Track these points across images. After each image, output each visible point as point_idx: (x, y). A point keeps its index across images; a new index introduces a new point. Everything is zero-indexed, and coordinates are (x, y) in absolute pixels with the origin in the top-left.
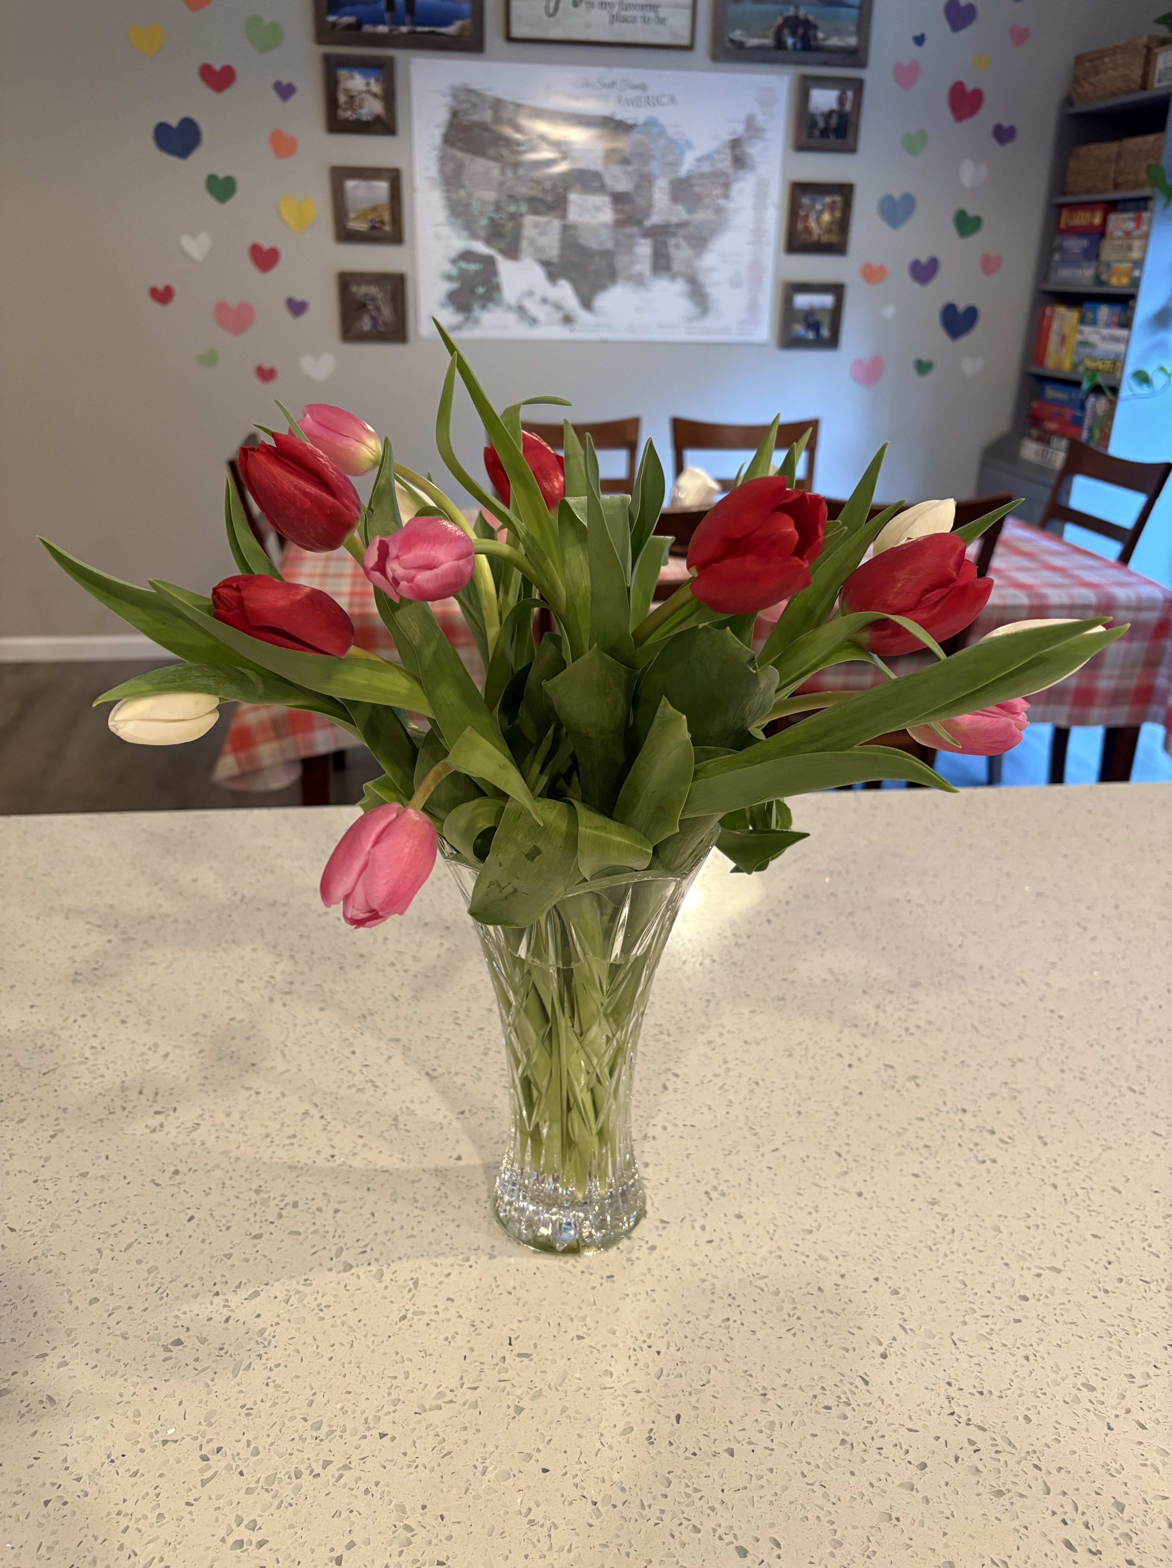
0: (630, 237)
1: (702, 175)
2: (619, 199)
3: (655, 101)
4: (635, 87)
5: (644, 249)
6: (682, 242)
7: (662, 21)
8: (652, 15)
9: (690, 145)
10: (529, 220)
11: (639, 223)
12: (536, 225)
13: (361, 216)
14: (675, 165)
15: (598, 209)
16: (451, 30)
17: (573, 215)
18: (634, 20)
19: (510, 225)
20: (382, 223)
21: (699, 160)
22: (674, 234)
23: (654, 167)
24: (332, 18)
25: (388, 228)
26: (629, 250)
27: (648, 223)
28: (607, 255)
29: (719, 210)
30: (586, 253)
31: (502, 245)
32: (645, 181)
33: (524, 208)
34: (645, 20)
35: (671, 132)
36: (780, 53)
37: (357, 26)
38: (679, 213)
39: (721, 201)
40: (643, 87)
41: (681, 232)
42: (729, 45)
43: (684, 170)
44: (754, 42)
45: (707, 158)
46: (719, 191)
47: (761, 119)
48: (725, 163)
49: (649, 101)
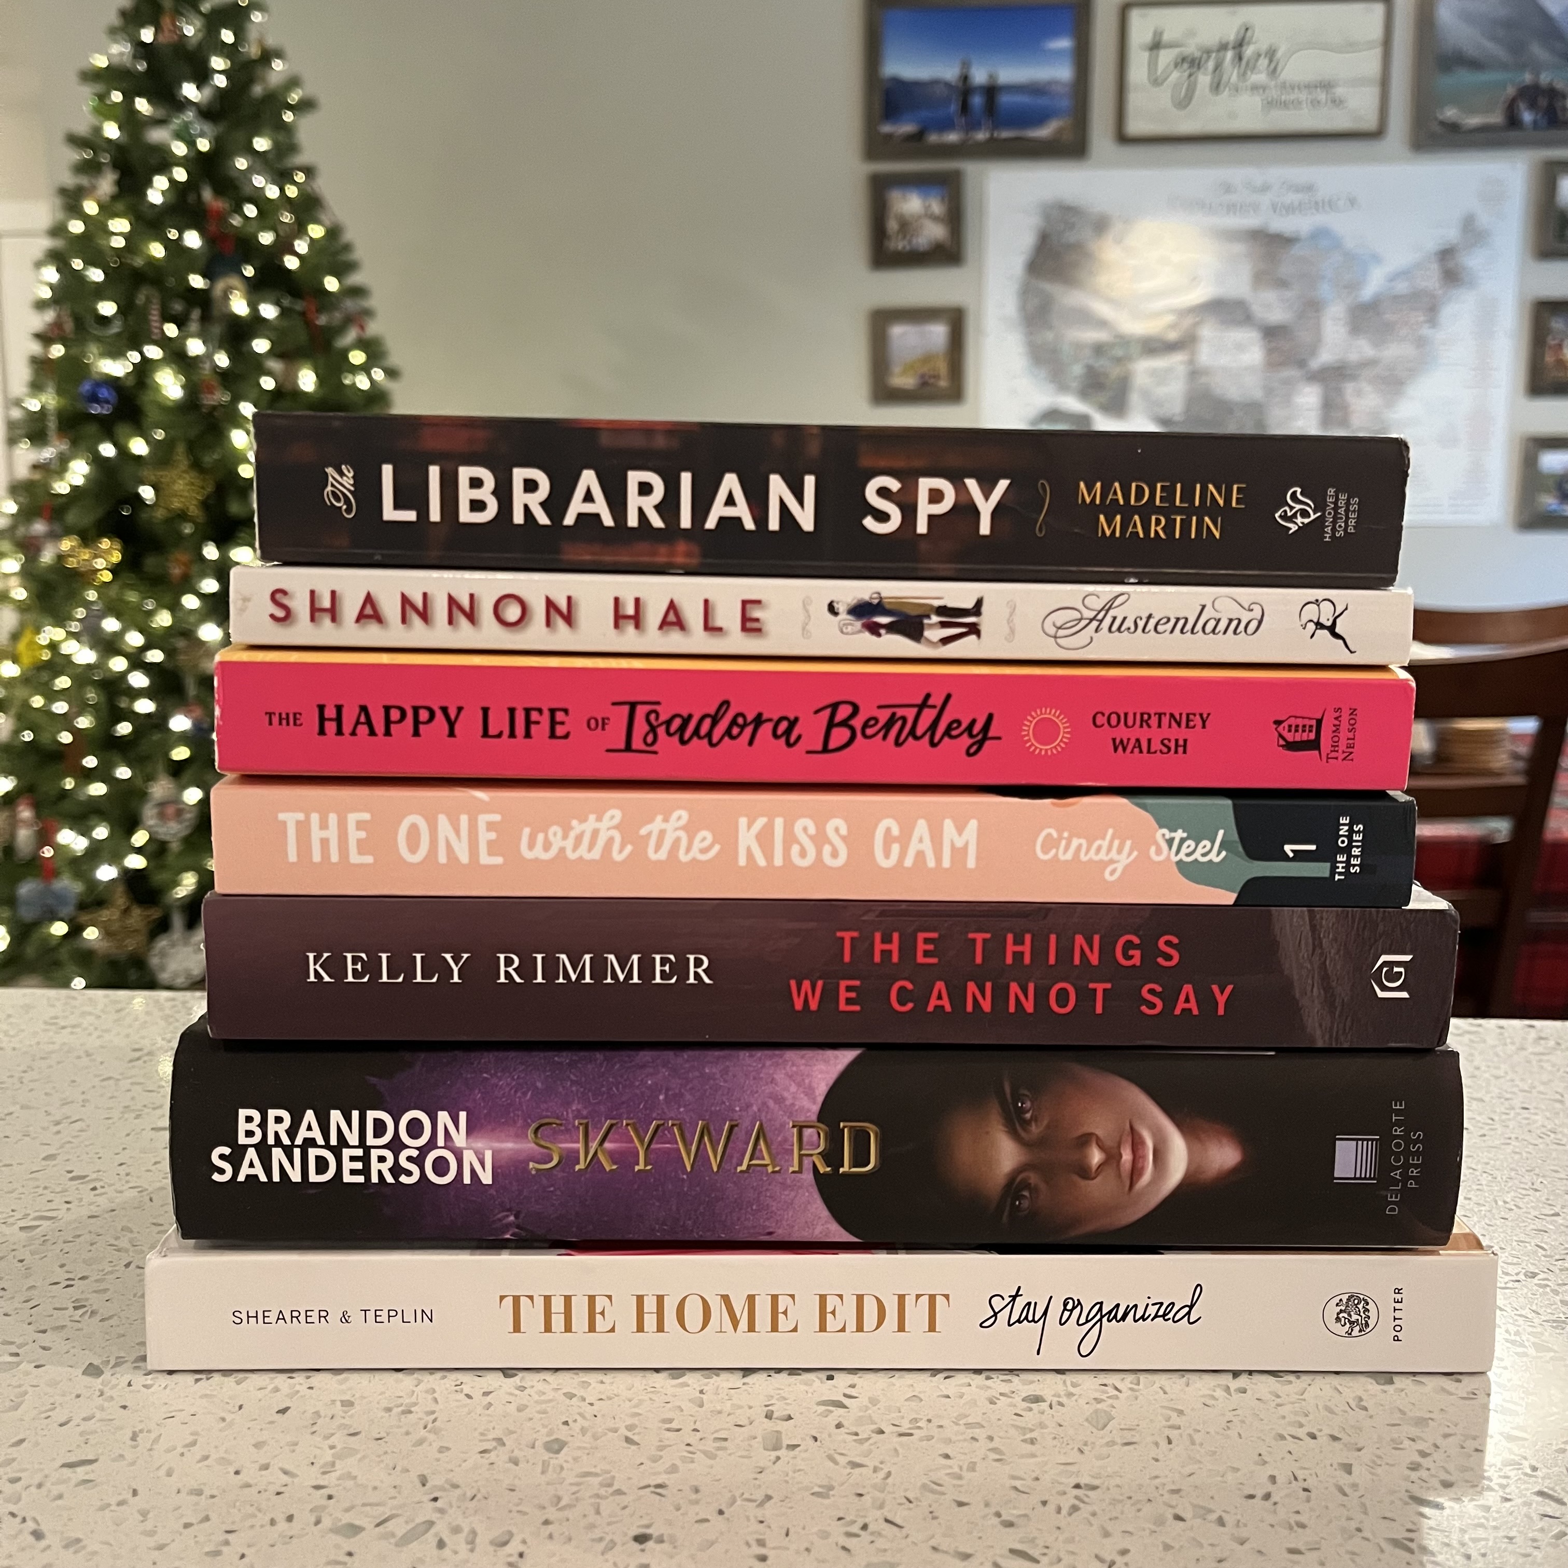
0: (1287, 382)
1: (1396, 298)
2: (1271, 333)
3: (1328, 206)
4: (1298, 189)
5: (1308, 397)
6: (1367, 388)
7: (1337, 102)
8: (1322, 96)
9: (1377, 259)
10: (1142, 365)
11: (1302, 364)
12: (1151, 372)
13: (909, 368)
14: (1353, 286)
15: (1240, 347)
16: (1044, 132)
17: (1205, 355)
18: (1297, 104)
19: (1115, 373)
20: (937, 377)
21: (1394, 277)
22: (1353, 377)
23: (1325, 290)
24: (886, 128)
25: (943, 383)
26: (1287, 400)
27: (1315, 364)
28: (1254, 407)
29: (1421, 342)
30: (1223, 406)
31: (1103, 397)
32: (1310, 309)
33: (1136, 352)
34: (1315, 103)
35: (1349, 244)
36: (1513, 134)
37: (918, 136)
38: (1363, 349)
39: (1426, 331)
40: (1309, 188)
41: (1365, 372)
42: (1437, 129)
43: (1368, 292)
44: (1474, 121)
45: (1403, 274)
46: (1421, 316)
47: (1484, 219)
48: (1431, 280)
49: (1318, 206)
